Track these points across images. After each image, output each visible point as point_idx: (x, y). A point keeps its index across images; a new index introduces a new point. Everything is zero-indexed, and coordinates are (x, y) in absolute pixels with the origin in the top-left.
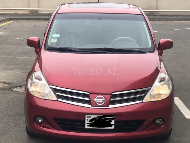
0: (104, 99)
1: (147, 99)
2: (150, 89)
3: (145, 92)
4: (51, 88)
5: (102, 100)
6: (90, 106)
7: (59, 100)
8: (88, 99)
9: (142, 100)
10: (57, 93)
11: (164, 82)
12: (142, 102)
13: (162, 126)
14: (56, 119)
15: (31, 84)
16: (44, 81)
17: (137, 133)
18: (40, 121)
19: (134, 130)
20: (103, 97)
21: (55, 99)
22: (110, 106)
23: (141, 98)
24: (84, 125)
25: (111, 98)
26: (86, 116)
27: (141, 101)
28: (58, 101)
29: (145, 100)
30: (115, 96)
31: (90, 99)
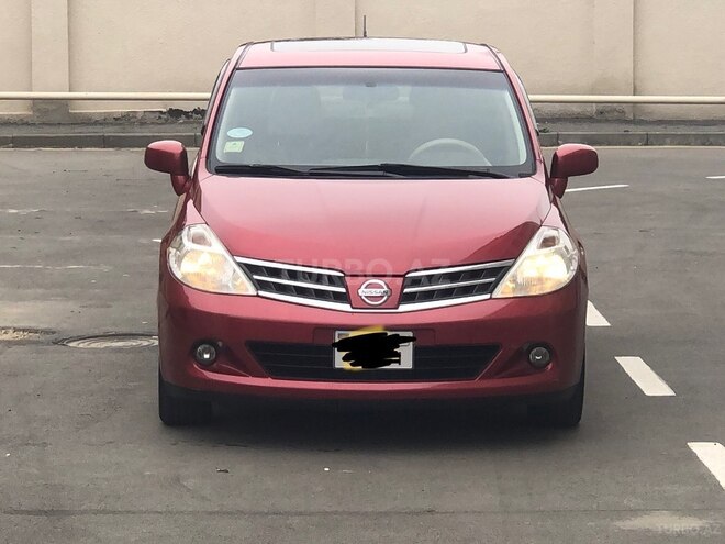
0: (386, 289)
1: (505, 289)
2: (513, 265)
3: (499, 273)
4: (239, 264)
5: (378, 290)
6: (347, 307)
7: (261, 293)
8: (343, 290)
9: (491, 293)
10: (256, 277)
11: (553, 248)
12: (491, 298)
13: (550, 367)
14: (255, 346)
15: (179, 260)
16: (218, 248)
17: (477, 383)
18: (207, 356)
19: (469, 374)
20: (382, 283)
21: (252, 291)
22: (403, 308)
23: (488, 288)
24: (331, 360)
25: (403, 287)
26: (337, 333)
27: (488, 296)
28: (258, 296)
29: (498, 293)
30: (416, 282)
31: (347, 290)
